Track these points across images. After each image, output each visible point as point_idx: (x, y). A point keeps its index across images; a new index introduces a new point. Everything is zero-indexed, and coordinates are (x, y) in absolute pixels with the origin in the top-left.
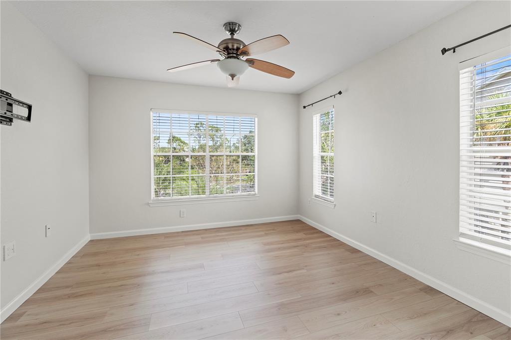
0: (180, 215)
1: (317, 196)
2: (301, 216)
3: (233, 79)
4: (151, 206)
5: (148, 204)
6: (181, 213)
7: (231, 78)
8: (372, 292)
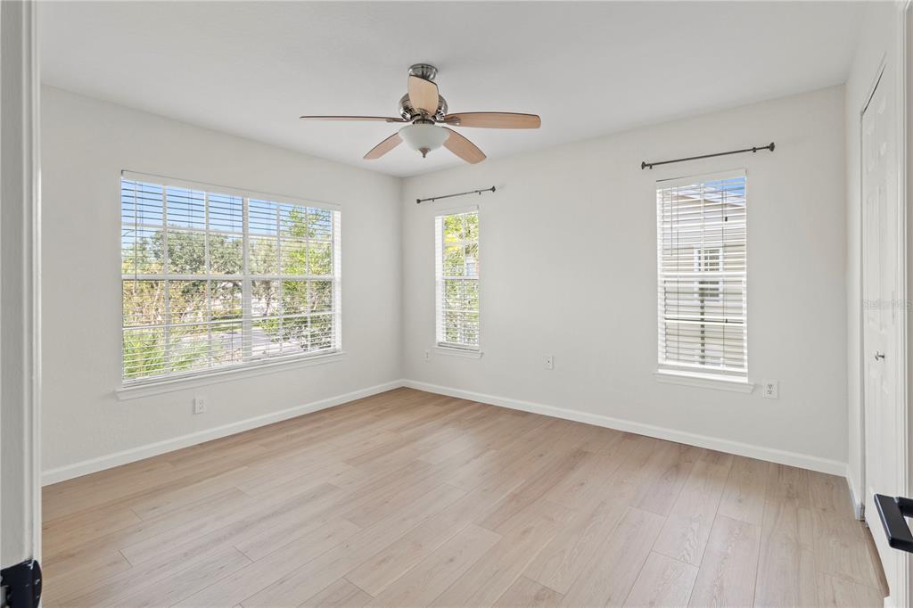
0: (194, 409)
1: (440, 344)
2: (408, 381)
3: (424, 156)
4: (121, 398)
5: (114, 395)
6: (197, 405)
7: (422, 155)
8: (586, 453)
